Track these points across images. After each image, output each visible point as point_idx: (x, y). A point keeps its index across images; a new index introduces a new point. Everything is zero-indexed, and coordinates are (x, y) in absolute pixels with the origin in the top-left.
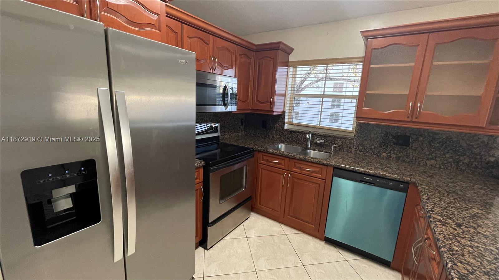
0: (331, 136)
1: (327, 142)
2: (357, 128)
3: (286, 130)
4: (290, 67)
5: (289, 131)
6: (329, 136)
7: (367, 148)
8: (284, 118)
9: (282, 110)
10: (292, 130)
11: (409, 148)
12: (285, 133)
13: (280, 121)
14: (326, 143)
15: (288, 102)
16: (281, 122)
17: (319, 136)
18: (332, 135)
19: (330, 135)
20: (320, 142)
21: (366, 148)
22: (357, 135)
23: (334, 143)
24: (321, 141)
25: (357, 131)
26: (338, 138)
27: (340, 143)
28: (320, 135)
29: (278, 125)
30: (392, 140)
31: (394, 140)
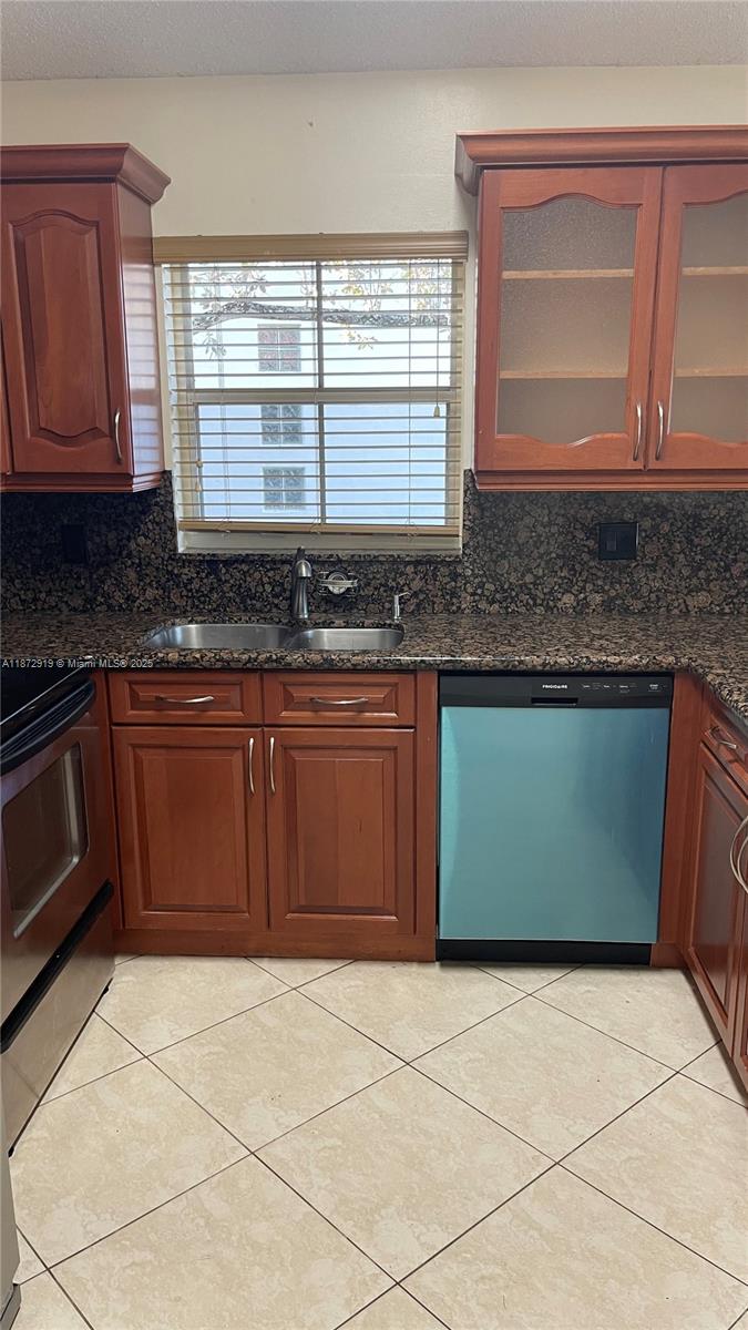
0: (381, 559)
1: (369, 584)
2: (470, 514)
3: (187, 560)
4: (164, 266)
5: (200, 561)
6: (374, 561)
7: (511, 584)
8: (169, 505)
9: (155, 468)
10: (214, 555)
11: (638, 565)
12: (188, 572)
13: (153, 521)
14: (368, 591)
15: (175, 428)
16: (157, 524)
17: (336, 564)
18: (383, 553)
19: (375, 557)
20: (342, 590)
21: (506, 587)
22: (471, 544)
23: (394, 584)
24: (347, 584)
25: (470, 528)
26: (409, 563)
27: (417, 584)
28: (340, 561)
29: (146, 537)
30: (584, 545)
31: (591, 543)
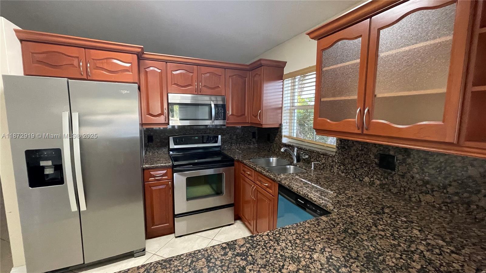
1: (312, 158)
3: (283, 144)
4: (285, 80)
6: (314, 152)
8: (281, 132)
9: (276, 123)
12: (282, 147)
13: (279, 135)
24: (306, 156)
25: (338, 147)
26: (322, 154)
28: (306, 150)
29: (278, 138)
30: (374, 160)
31: (376, 160)
